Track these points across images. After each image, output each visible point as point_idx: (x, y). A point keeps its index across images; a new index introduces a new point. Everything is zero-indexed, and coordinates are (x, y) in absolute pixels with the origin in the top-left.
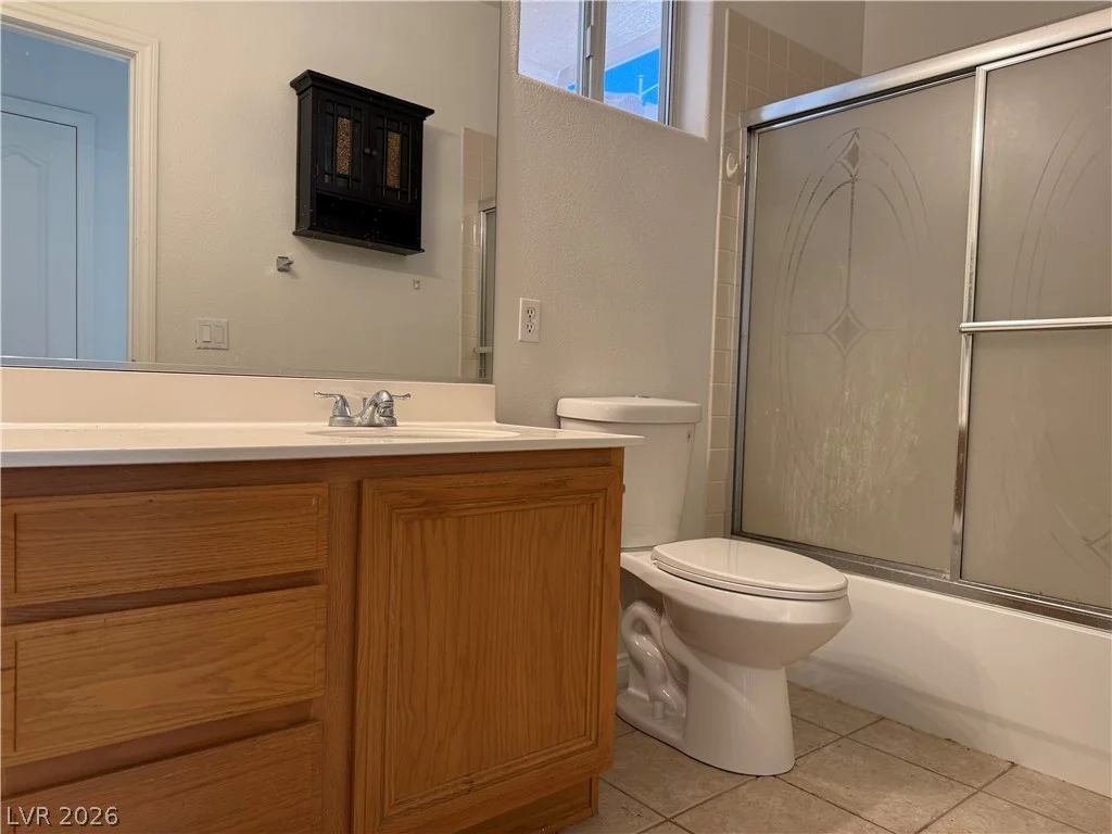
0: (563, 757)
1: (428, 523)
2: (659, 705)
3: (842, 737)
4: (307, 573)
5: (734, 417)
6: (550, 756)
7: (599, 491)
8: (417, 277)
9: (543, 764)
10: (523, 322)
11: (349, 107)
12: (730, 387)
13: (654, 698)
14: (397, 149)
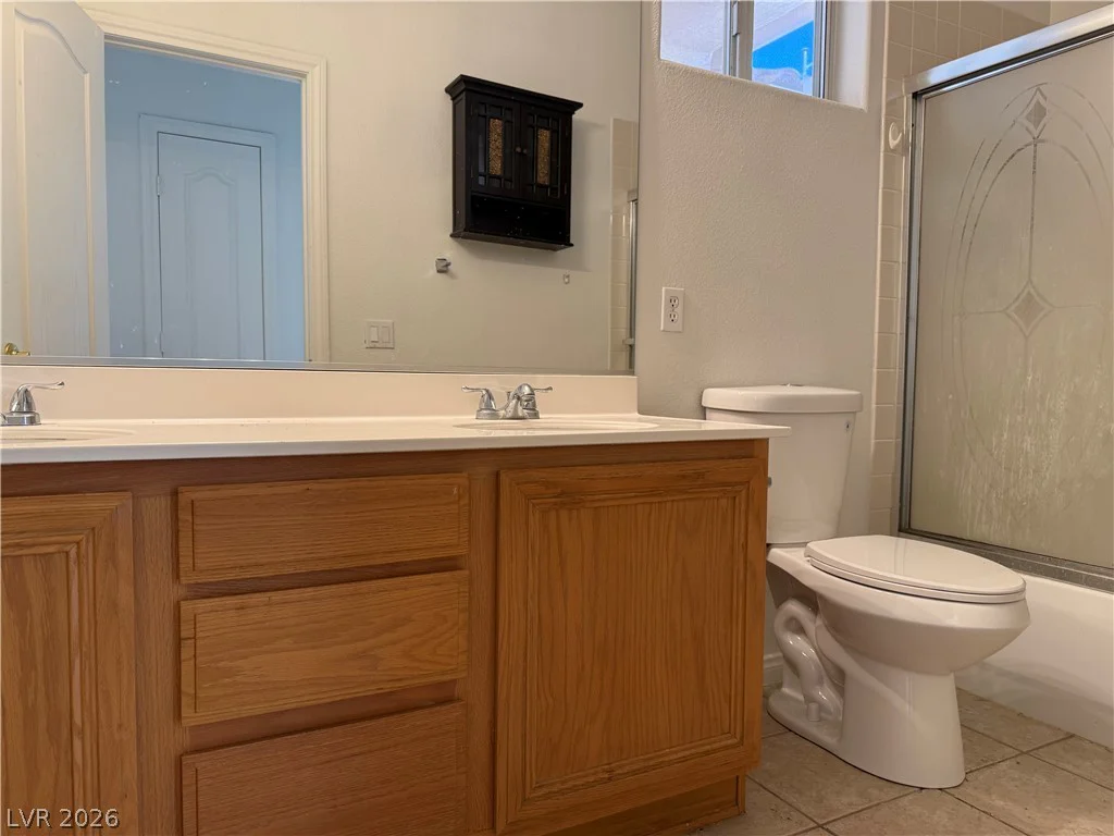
0: (707, 753)
1: (564, 514)
2: (814, 706)
3: (1022, 753)
4: (449, 558)
5: (902, 406)
6: (693, 751)
7: (741, 483)
8: (567, 272)
9: (684, 759)
10: (665, 310)
11: (501, 107)
12: (897, 373)
13: (809, 699)
14: (547, 145)
